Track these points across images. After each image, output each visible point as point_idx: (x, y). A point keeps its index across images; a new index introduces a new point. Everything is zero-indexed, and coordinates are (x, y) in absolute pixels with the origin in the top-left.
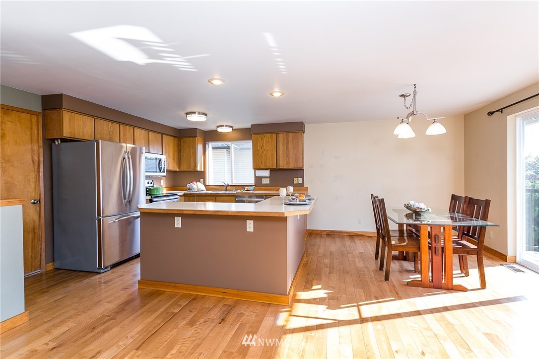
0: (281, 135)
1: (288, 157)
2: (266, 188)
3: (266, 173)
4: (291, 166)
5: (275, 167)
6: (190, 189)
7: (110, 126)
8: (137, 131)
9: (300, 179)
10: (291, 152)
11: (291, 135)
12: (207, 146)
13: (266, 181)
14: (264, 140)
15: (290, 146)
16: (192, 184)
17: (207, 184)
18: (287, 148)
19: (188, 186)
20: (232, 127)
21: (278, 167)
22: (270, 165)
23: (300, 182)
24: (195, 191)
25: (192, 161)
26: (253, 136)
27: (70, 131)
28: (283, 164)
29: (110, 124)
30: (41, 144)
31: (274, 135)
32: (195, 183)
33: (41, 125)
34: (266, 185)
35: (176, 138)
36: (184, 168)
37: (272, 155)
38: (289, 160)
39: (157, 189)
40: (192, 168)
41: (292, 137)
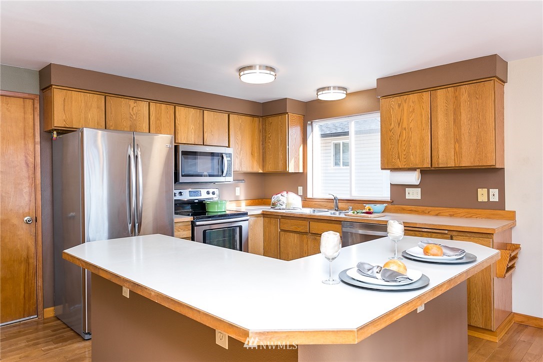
0: (441, 93)
1: (458, 140)
2: (413, 208)
3: (413, 178)
4: (466, 163)
5: (427, 165)
6: (274, 205)
7: (132, 106)
8: (181, 111)
9: (495, 192)
10: (465, 129)
11: (464, 90)
12: (309, 128)
13: (414, 194)
14: (403, 110)
15: (464, 117)
16: (279, 195)
17: (309, 196)
18: (457, 122)
19: (274, 199)
20: (344, 89)
21: (435, 165)
22: (415, 161)
23: (495, 198)
24: (282, 209)
25: (281, 156)
26: (383, 102)
27: (64, 117)
28: (446, 159)
29: (132, 103)
30: (38, 139)
31: (426, 96)
32: (284, 193)
33: (38, 112)
34: (413, 202)
35: (256, 119)
36: (270, 168)
37: (422, 139)
38: (460, 148)
39: (216, 203)
40: (280, 169)
41: (469, 95)
